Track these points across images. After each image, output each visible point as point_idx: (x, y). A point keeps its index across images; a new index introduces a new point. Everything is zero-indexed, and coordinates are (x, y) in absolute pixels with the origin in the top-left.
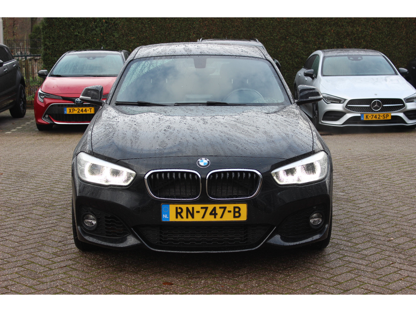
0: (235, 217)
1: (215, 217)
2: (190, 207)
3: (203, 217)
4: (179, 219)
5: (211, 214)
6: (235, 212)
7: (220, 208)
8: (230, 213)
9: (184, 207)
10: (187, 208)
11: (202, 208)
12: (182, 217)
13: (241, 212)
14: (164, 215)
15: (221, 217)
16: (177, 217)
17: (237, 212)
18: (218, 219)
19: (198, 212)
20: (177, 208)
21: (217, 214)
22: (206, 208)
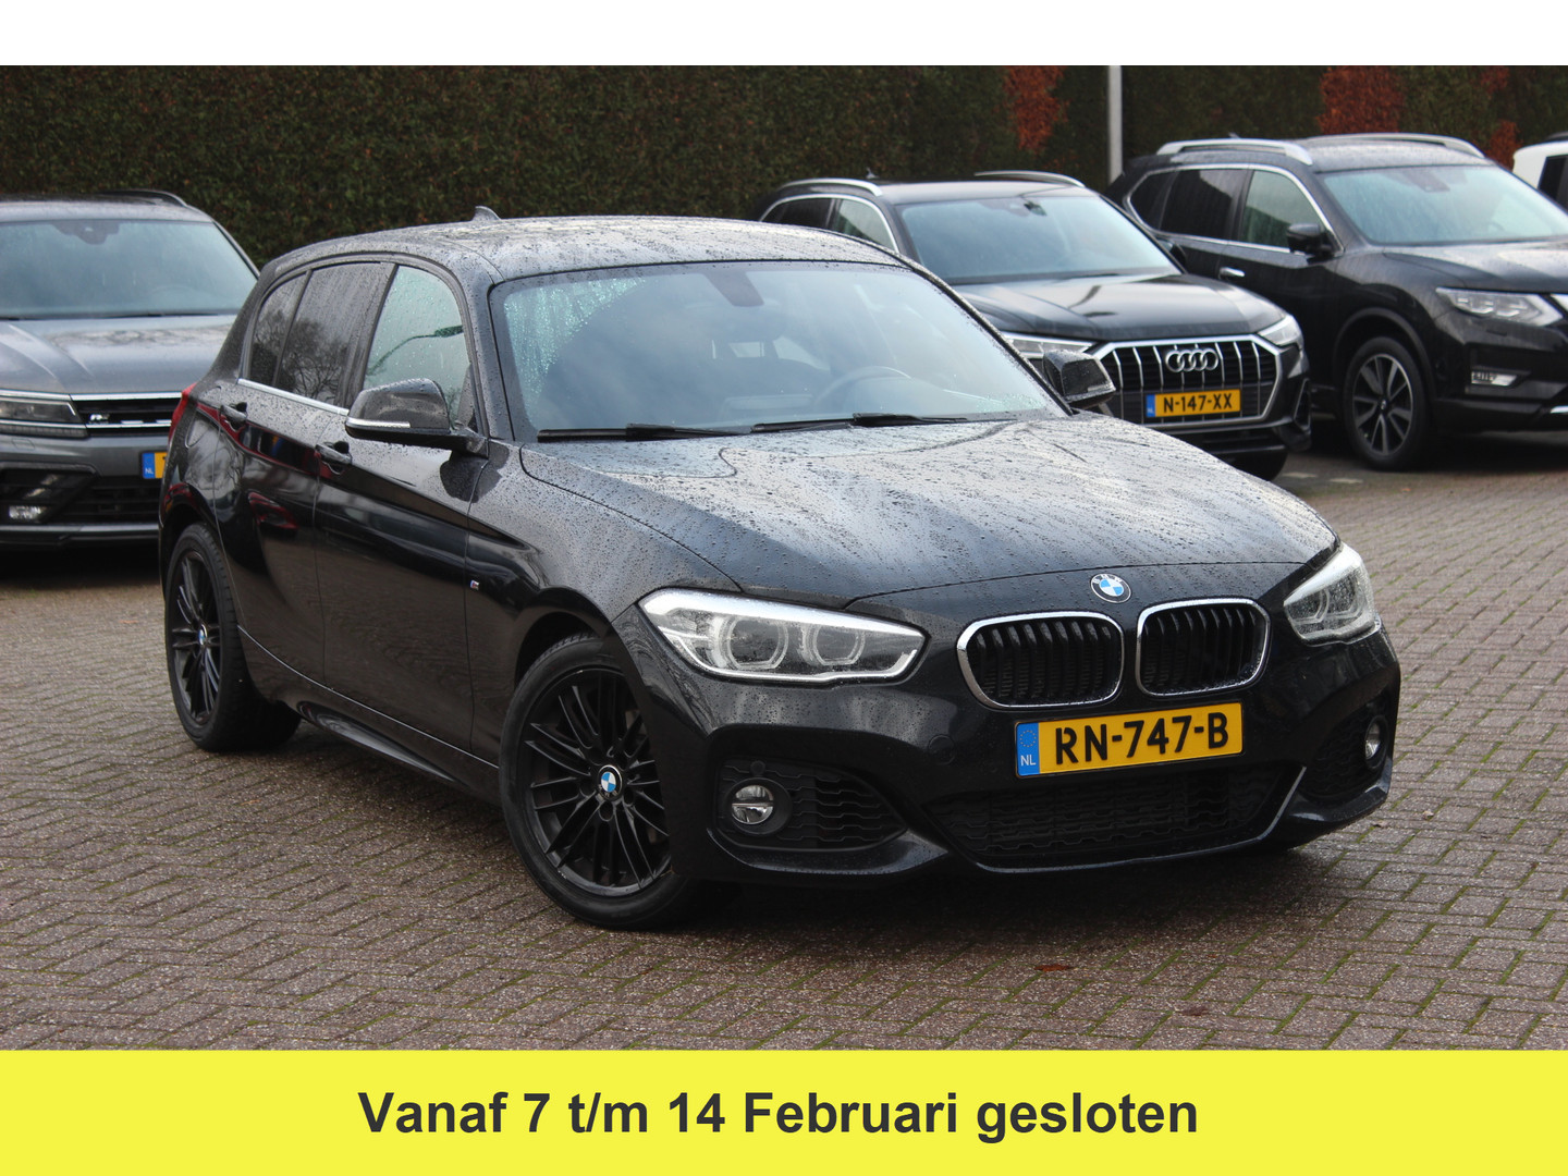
0: (1212, 745)
1: (1163, 751)
2: (1095, 724)
3: (1131, 754)
4: (1067, 767)
5: (1151, 742)
6: (1212, 730)
7: (1176, 720)
8: (1200, 735)
9: (1078, 726)
10: (1088, 730)
11: (1128, 725)
12: (1074, 760)
13: (1227, 729)
14: (1022, 757)
15: (1179, 749)
16: (1060, 761)
17: (1217, 729)
18: (1171, 756)
19: (1117, 738)
20: (1059, 732)
21: (1167, 740)
22: (1139, 725)
